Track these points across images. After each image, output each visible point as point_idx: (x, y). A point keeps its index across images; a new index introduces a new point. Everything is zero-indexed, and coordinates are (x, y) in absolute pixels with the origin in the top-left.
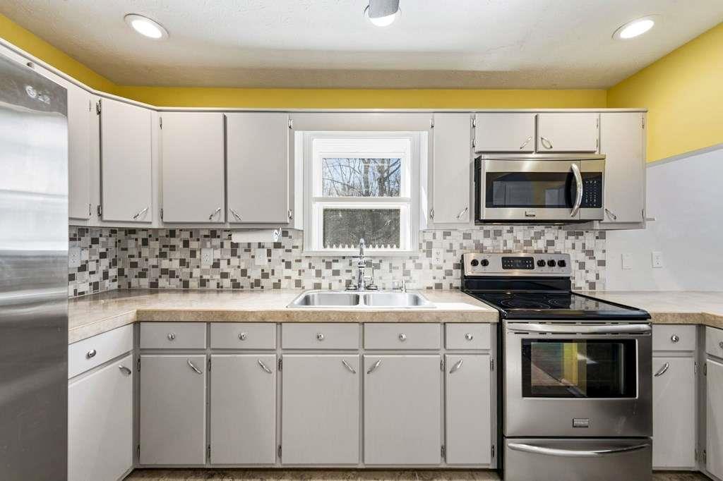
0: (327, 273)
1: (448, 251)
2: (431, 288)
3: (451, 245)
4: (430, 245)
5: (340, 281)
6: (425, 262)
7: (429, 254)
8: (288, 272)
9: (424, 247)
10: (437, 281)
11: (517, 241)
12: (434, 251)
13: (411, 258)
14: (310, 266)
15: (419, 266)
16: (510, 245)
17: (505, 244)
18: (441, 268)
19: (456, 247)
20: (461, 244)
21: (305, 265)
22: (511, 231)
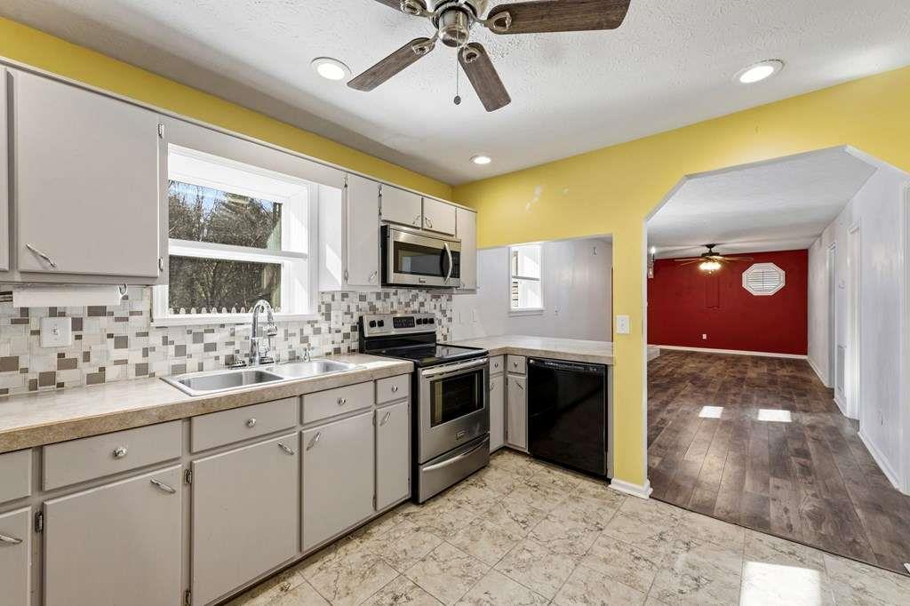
0: (195, 348)
1: (346, 313)
2: (330, 354)
3: (349, 307)
4: (329, 307)
5: (217, 358)
6: (324, 326)
7: (328, 317)
8: (121, 354)
9: (323, 310)
10: (336, 346)
11: (400, 303)
12: (333, 314)
13: (309, 322)
14: (165, 341)
15: (317, 331)
16: (396, 306)
17: (392, 306)
18: (340, 331)
19: (353, 309)
20: (358, 306)
21: (155, 339)
22: (396, 294)
